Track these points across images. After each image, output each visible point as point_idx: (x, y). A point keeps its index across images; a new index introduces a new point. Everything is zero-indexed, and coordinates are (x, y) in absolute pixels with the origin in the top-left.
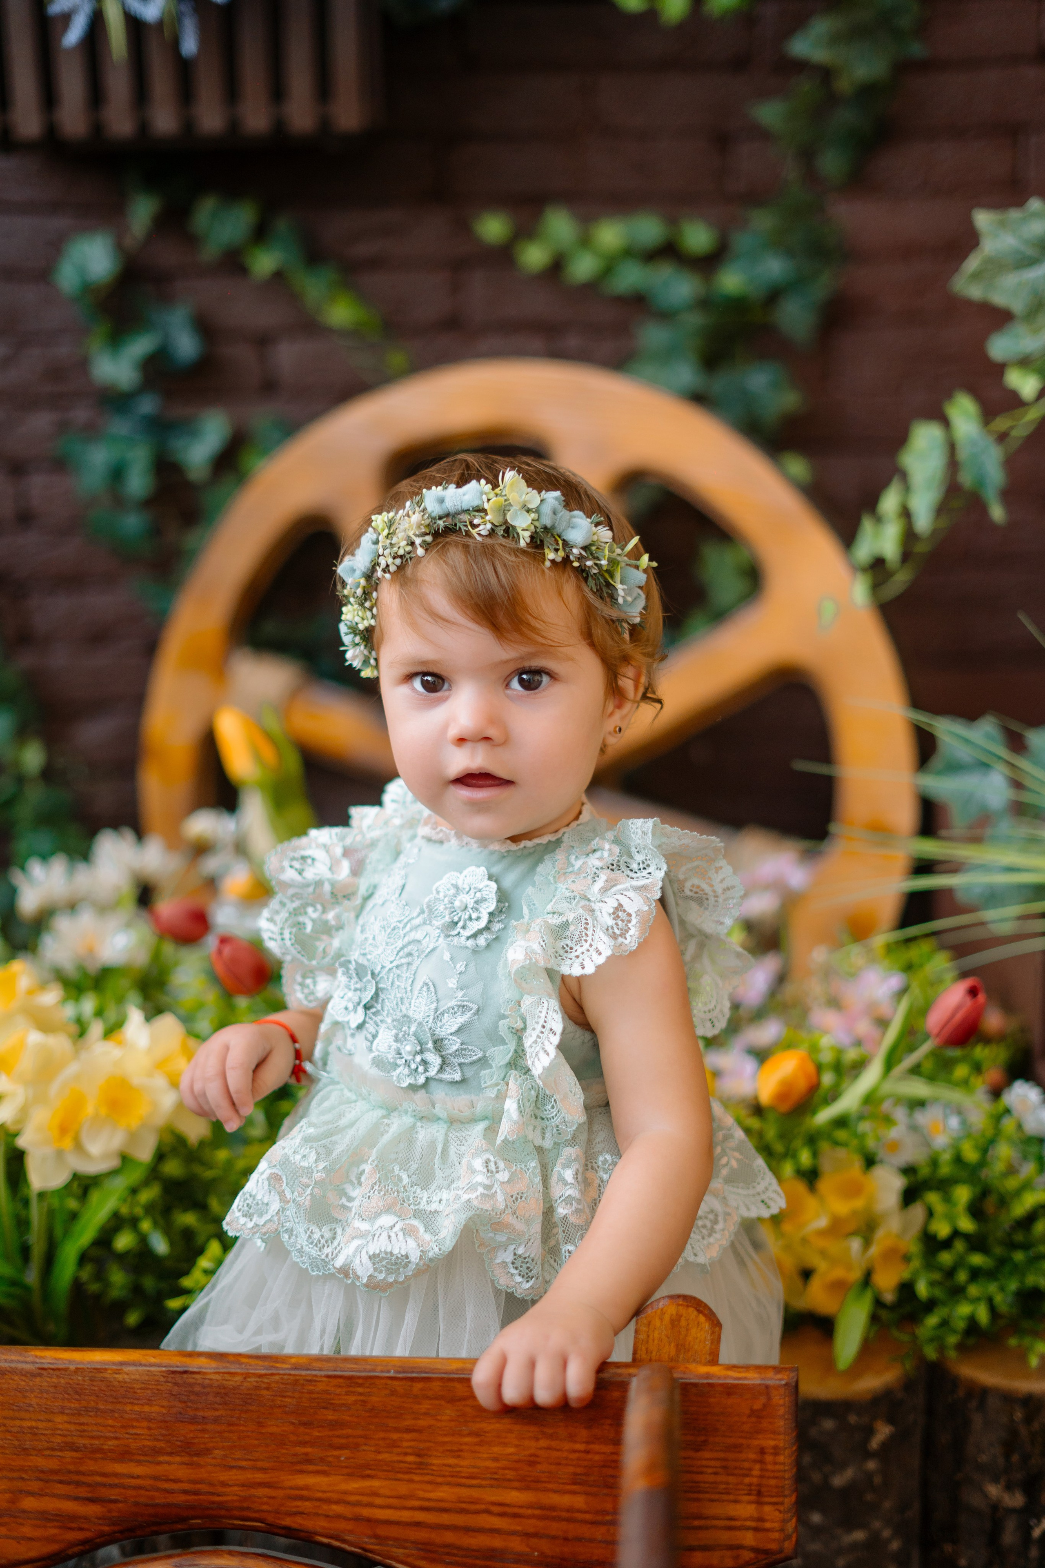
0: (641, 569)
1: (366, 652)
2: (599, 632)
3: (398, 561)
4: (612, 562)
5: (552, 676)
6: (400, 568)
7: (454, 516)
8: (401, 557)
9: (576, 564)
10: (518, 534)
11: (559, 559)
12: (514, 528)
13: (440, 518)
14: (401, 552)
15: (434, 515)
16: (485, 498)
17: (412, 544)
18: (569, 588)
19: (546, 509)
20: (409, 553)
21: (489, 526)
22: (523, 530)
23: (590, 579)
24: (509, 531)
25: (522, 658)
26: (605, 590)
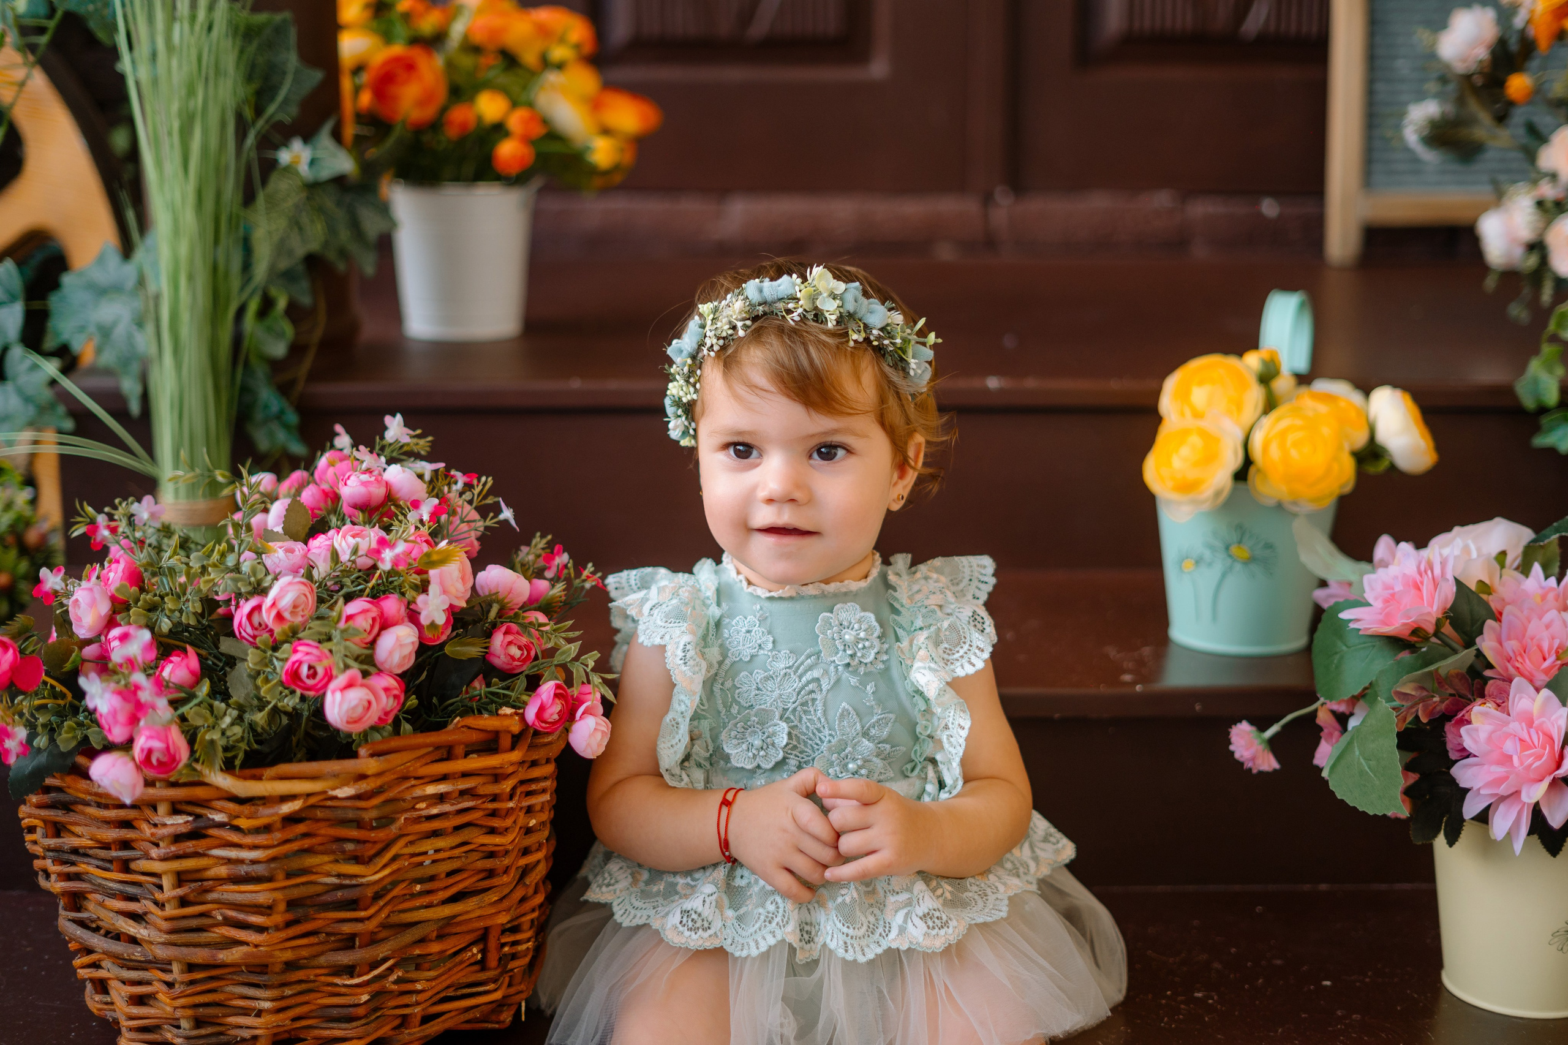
0: (928, 345)
1: (686, 424)
3: (721, 342)
4: (904, 340)
5: (848, 450)
6: (724, 347)
7: (770, 303)
8: (724, 338)
9: (875, 343)
10: (826, 318)
11: (861, 339)
12: (821, 311)
13: (759, 305)
14: (724, 334)
15: (753, 302)
16: (797, 289)
17: (735, 327)
19: (849, 297)
20: (731, 335)
21: (801, 311)
22: (831, 314)
23: (887, 355)
24: (818, 316)
25: (826, 433)
26: (899, 363)
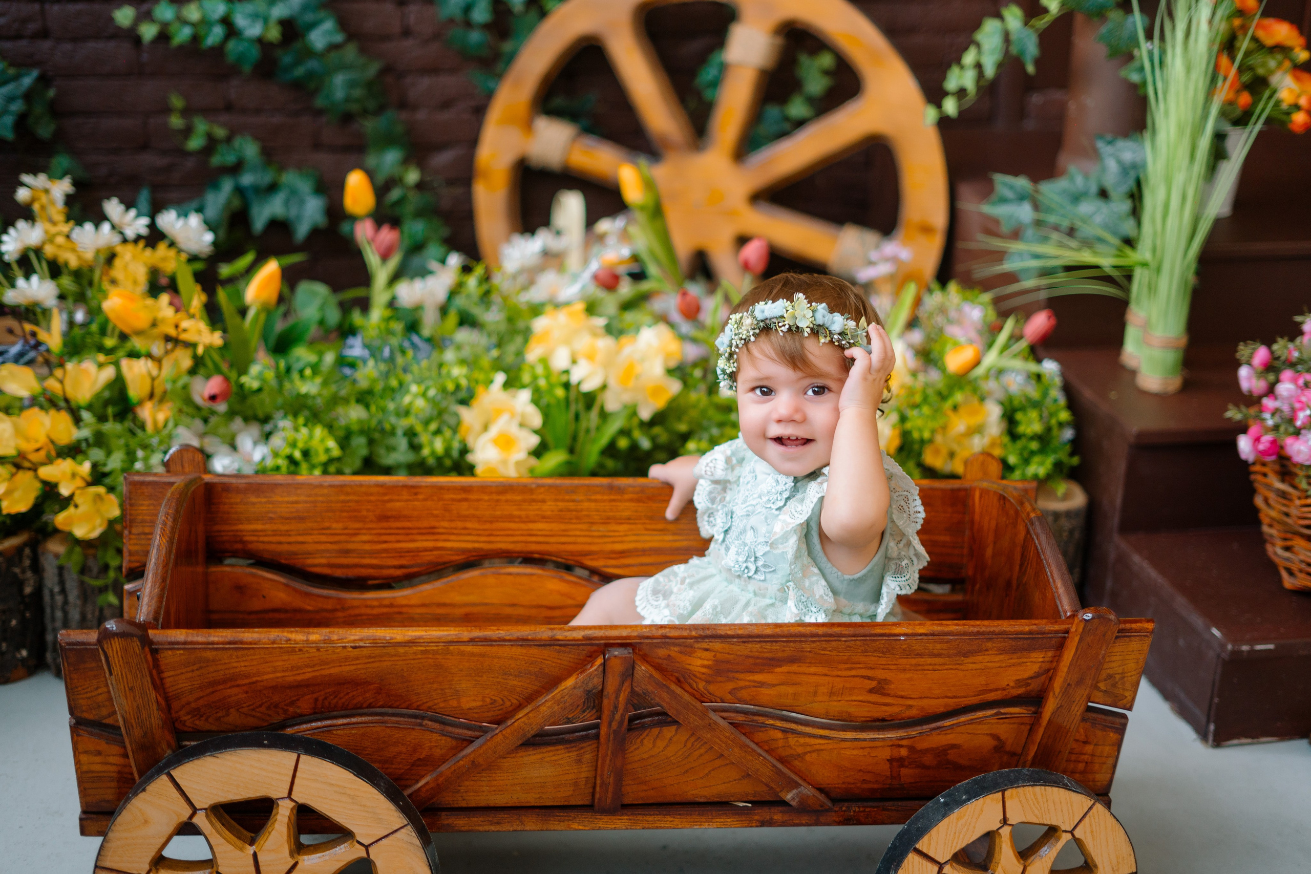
1: (731, 383)
3: (743, 342)
5: (830, 389)
7: (769, 320)
8: (745, 339)
9: (837, 342)
10: (803, 330)
11: (827, 341)
12: (802, 327)
13: (762, 321)
14: (744, 337)
15: (759, 319)
16: (785, 310)
17: (749, 333)
19: (819, 315)
21: (787, 326)
22: (806, 327)
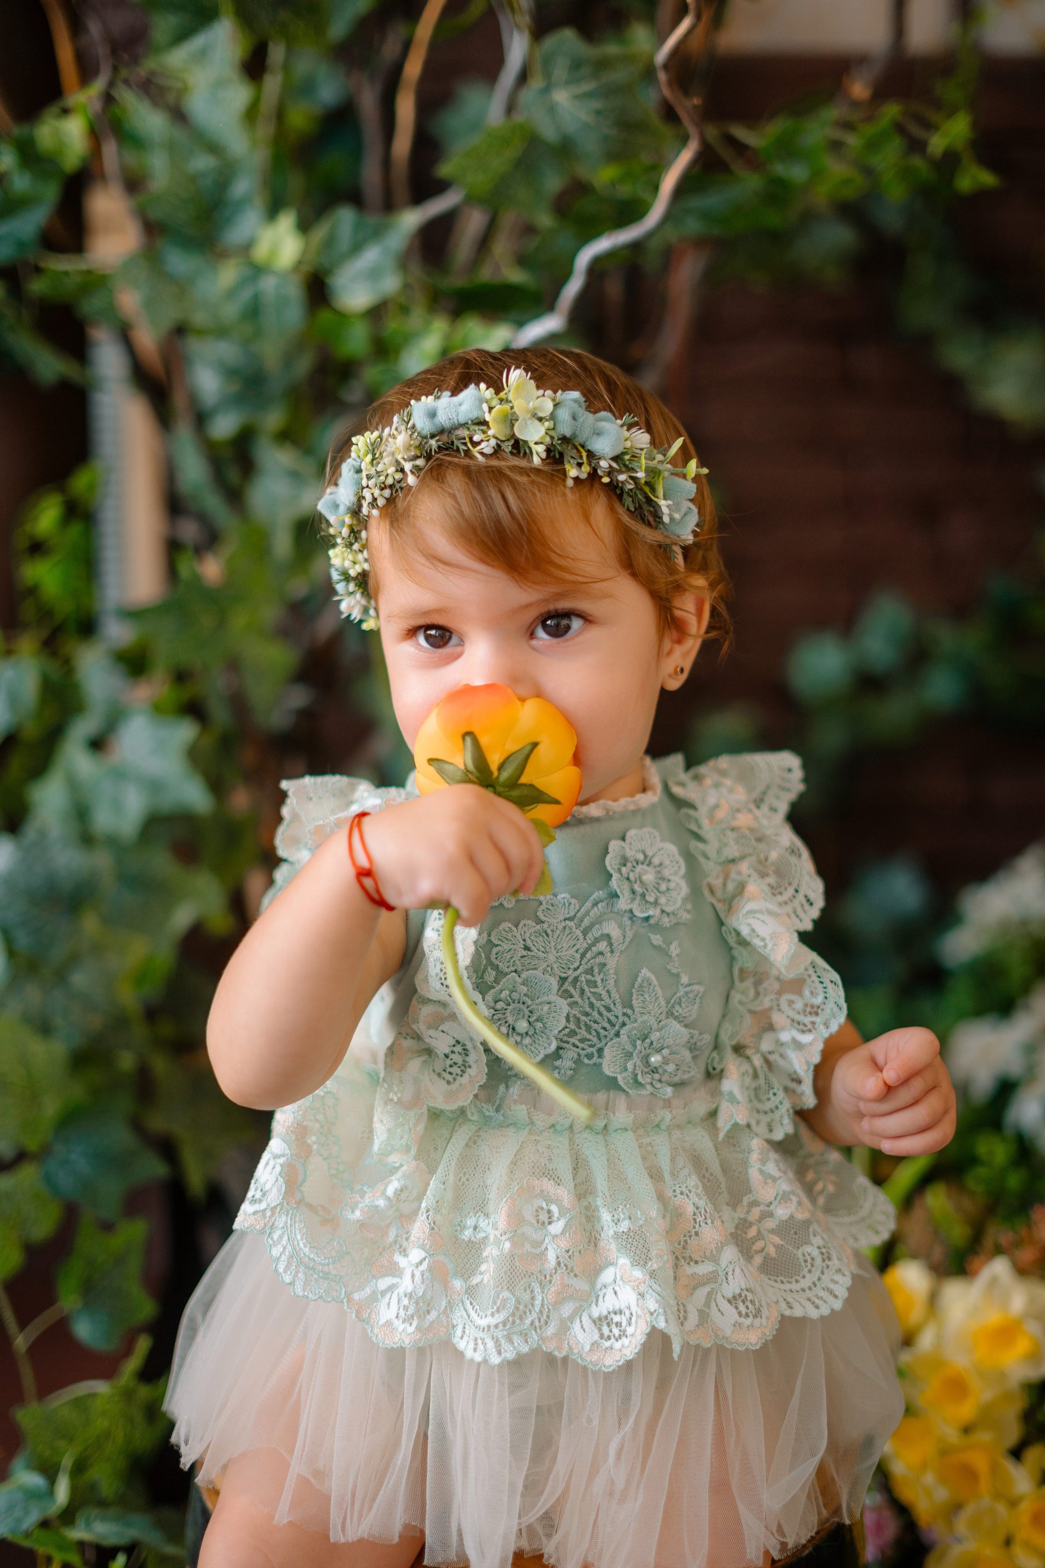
0: (688, 477)
1: (363, 602)
2: (643, 559)
3: (387, 493)
4: (653, 472)
5: (586, 619)
6: (390, 501)
7: (450, 432)
8: (390, 487)
9: (606, 480)
10: (530, 449)
11: (584, 476)
12: (526, 442)
13: (433, 436)
14: (389, 481)
15: (424, 432)
16: (487, 406)
17: (402, 470)
18: (599, 509)
19: (563, 415)
20: (399, 482)
21: (493, 442)
22: (536, 443)
23: (625, 496)
24: (518, 446)
25: (546, 601)
26: (646, 507)
